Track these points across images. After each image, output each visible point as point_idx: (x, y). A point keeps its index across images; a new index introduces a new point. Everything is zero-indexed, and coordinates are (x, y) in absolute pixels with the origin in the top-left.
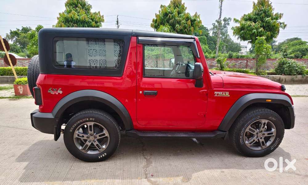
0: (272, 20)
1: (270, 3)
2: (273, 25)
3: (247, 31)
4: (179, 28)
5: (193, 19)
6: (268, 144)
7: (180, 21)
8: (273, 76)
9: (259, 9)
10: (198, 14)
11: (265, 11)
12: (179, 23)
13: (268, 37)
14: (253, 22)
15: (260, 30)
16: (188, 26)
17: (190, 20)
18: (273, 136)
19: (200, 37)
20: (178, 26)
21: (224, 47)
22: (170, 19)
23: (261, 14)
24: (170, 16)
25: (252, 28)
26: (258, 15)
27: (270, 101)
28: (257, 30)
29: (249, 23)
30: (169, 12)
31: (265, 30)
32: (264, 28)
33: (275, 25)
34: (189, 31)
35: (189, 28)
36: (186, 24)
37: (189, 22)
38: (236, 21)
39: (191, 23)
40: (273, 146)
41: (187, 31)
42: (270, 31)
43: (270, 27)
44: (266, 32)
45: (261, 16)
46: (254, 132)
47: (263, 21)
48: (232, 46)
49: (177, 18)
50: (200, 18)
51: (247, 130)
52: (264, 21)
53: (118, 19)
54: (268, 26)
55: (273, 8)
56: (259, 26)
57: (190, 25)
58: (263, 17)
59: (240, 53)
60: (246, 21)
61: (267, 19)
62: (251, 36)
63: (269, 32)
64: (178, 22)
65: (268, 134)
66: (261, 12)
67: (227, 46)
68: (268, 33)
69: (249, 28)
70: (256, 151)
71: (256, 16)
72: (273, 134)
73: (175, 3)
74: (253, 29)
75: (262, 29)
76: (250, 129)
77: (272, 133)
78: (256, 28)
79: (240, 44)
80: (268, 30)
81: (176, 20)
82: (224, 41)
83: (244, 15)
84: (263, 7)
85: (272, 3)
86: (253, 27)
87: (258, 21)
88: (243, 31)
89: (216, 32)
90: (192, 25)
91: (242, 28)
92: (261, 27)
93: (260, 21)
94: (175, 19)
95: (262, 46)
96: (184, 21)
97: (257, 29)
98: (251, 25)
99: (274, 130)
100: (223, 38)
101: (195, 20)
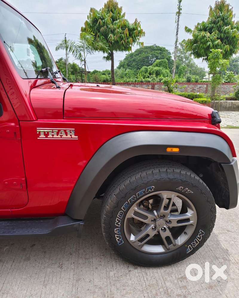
0: (232, 29)
1: (230, 8)
2: (233, 36)
3: (200, 44)
4: (113, 38)
5: (131, 27)
6: (181, 240)
7: (114, 30)
8: (232, 103)
9: (216, 15)
10: (138, 21)
11: (224, 17)
12: (113, 32)
13: (226, 52)
14: (209, 32)
15: (216, 42)
16: (126, 36)
17: (127, 29)
18: (191, 225)
19: (161, 60)
20: (111, 36)
21: (187, 71)
22: (100, 27)
23: (218, 22)
24: (100, 22)
25: (206, 39)
26: (214, 23)
27: (176, 150)
28: (213, 43)
29: (203, 33)
30: (99, 17)
31: (222, 43)
32: (222, 40)
33: (235, 37)
34: (127, 43)
35: (127, 39)
36: (123, 33)
37: (127, 32)
38: (188, 30)
39: (130, 33)
40: (192, 245)
41: (124, 43)
42: (230, 44)
43: (229, 39)
44: (224, 46)
45: (218, 25)
46: (146, 217)
47: (220, 31)
48: (196, 71)
49: (111, 26)
50: (141, 27)
51: (130, 214)
52: (222, 32)
53: (66, 38)
54: (227, 38)
55: (233, 14)
56: (216, 37)
57: (128, 35)
58: (220, 26)
59: (205, 78)
60: (199, 31)
61: (226, 28)
62: (205, 51)
63: (228, 45)
64: (111, 31)
65: (179, 221)
66: (218, 19)
67: (190, 71)
68: (226, 46)
69: (203, 40)
70: (155, 256)
71: (213, 25)
72: (191, 222)
73: (109, 7)
74: (207, 42)
75: (219, 41)
76: (136, 213)
77: (188, 220)
78: (211, 40)
79: (204, 69)
80: (227, 43)
81: (109, 28)
82: (188, 66)
83: (198, 24)
84: (221, 13)
85: (232, 7)
86: (208, 39)
87: (214, 31)
88: (196, 45)
89: (179, 55)
90: (130, 35)
91: (195, 41)
92: (218, 38)
93: (217, 32)
94: (107, 27)
95: (217, 62)
96: (120, 30)
97: (213, 41)
98: (205, 36)
99: (192, 212)
100: (187, 62)
101: (134, 29)
